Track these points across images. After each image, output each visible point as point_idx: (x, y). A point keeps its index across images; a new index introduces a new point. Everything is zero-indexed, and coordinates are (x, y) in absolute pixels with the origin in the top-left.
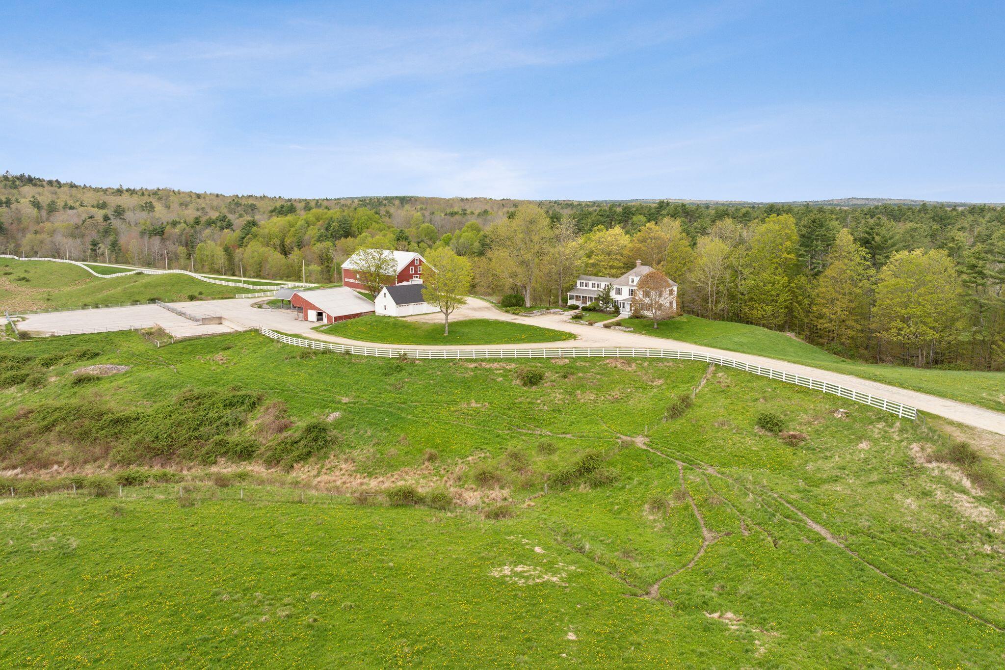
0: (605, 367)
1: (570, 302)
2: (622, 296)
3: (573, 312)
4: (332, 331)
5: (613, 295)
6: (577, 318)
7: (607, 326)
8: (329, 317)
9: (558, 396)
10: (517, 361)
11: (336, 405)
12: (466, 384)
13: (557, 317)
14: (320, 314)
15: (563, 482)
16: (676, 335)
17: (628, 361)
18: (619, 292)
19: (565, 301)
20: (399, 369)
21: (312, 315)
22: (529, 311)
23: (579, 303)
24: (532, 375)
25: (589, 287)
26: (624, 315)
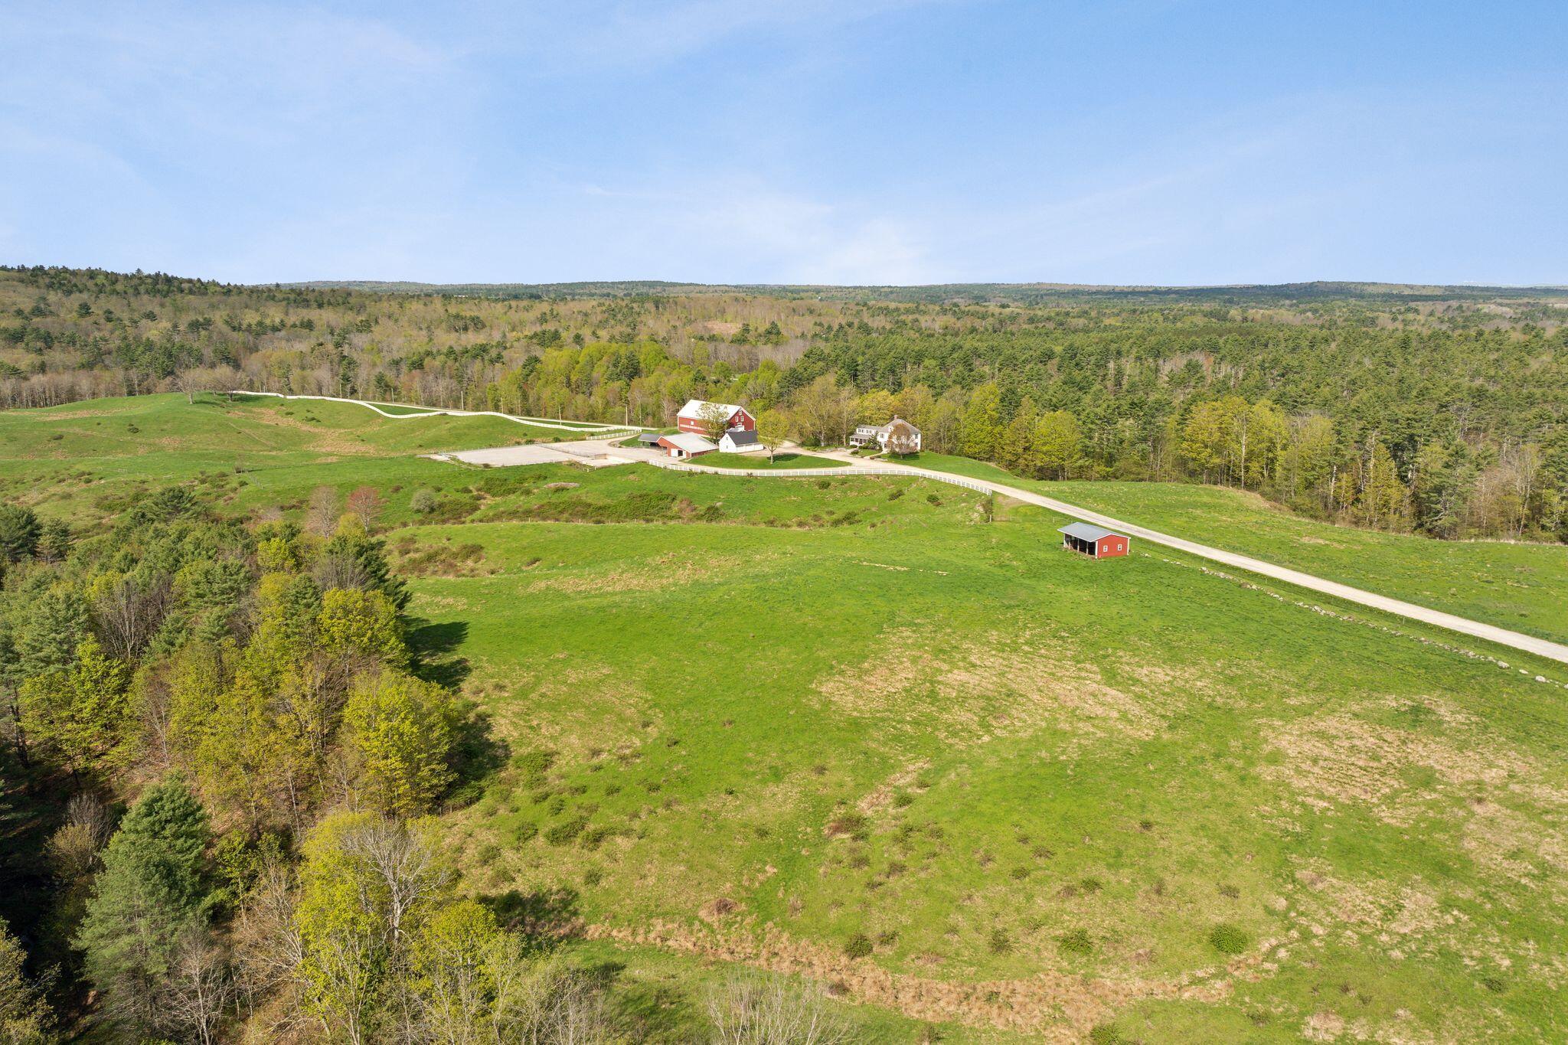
0: (865, 480)
1: (852, 443)
2: (883, 440)
3: (852, 450)
4: (693, 462)
5: (879, 439)
6: (854, 453)
7: (872, 459)
8: (688, 454)
9: (838, 494)
10: (816, 477)
11: (719, 500)
12: (788, 489)
13: (842, 453)
14: (680, 453)
15: (837, 523)
16: (913, 462)
17: (878, 476)
18: (882, 436)
19: (848, 443)
20: (749, 481)
21: (674, 452)
22: (823, 449)
23: (857, 444)
24: (824, 484)
25: (864, 432)
26: (885, 451)
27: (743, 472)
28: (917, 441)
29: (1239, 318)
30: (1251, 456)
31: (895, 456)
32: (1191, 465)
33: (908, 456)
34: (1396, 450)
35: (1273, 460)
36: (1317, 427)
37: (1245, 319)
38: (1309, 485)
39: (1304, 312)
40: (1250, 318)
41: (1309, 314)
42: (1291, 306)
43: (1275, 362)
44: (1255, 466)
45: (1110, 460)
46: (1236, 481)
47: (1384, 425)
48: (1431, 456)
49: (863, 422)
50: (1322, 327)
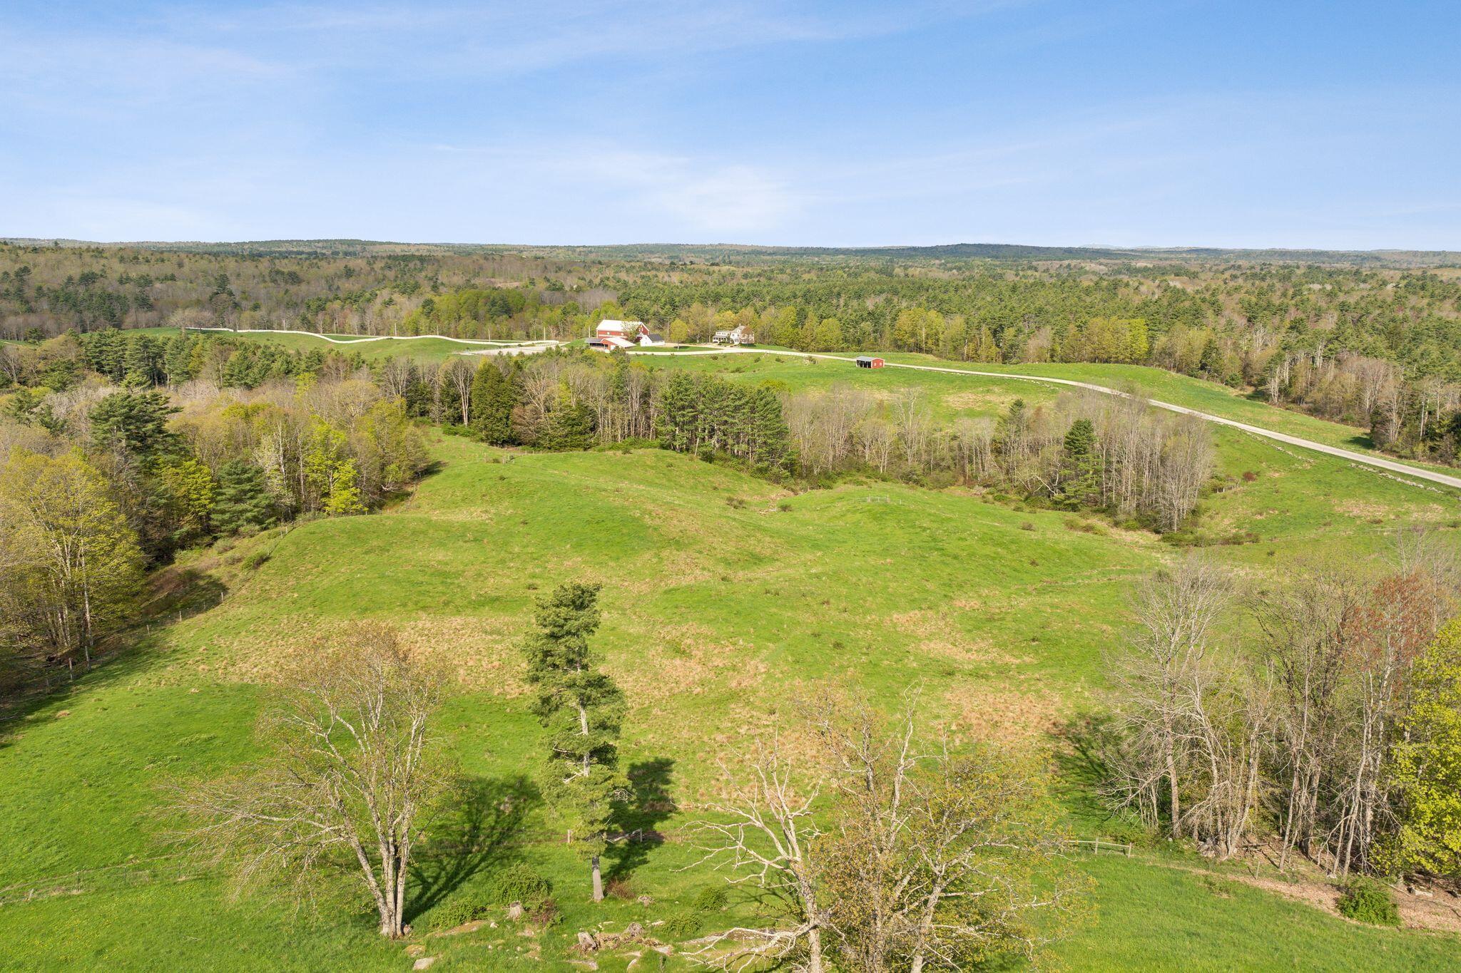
0: (733, 356)
1: (716, 339)
2: (734, 337)
3: (718, 342)
5: (732, 337)
6: (719, 344)
7: (730, 346)
9: (725, 360)
10: (705, 354)
12: (698, 359)
13: (712, 345)
16: (754, 347)
17: (737, 354)
19: (713, 339)
23: (720, 340)
24: (715, 358)
25: (722, 334)
26: (736, 343)
27: (669, 354)
28: (752, 338)
29: (902, 274)
30: (928, 336)
31: (742, 345)
32: (899, 343)
33: (751, 345)
34: (995, 333)
35: (938, 340)
36: (958, 321)
37: (907, 275)
38: (955, 348)
39: (951, 269)
40: (910, 274)
41: (954, 271)
42: (940, 265)
43: (935, 298)
44: (930, 342)
45: (859, 342)
46: (920, 350)
47: (989, 320)
48: (1009, 333)
49: (718, 329)
50: (964, 280)
